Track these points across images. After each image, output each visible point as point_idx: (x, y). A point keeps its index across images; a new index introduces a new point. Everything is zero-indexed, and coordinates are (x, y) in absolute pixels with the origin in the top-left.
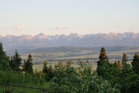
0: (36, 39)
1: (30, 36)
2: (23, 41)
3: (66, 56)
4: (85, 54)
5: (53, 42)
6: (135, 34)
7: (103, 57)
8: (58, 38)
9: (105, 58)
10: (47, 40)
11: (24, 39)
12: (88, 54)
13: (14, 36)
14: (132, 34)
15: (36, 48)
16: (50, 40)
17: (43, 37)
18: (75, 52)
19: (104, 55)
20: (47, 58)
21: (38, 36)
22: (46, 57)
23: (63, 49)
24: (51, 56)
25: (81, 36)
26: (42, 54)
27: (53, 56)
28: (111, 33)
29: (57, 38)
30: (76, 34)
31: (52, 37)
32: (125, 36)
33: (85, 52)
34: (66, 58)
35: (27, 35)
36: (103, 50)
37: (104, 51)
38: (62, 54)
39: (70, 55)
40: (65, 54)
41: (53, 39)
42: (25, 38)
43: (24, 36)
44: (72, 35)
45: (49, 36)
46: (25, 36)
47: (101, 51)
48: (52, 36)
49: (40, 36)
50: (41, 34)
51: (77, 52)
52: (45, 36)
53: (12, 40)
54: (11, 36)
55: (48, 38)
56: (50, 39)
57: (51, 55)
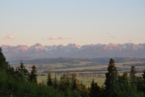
0: (33, 50)
1: (26, 46)
2: (18, 52)
3: (63, 68)
4: (84, 66)
5: (50, 53)
6: (135, 45)
7: (111, 69)
8: (56, 49)
9: (114, 70)
10: (43, 51)
11: (20, 49)
12: (87, 65)
13: (9, 47)
14: (132, 45)
15: (32, 59)
16: (47, 50)
17: (39, 47)
18: (73, 63)
19: (113, 67)
20: (44, 70)
21: (34, 46)
22: (43, 68)
23: (61, 60)
24: (48, 68)
25: (79, 46)
26: (39, 66)
27: (50, 68)
28: (110, 44)
29: (54, 49)
30: (74, 45)
31: (49, 47)
32: (125, 47)
33: (84, 63)
34: (64, 70)
35: (23, 45)
36: (112, 61)
37: (113, 63)
38: (59, 65)
39: (68, 67)
40: (62, 66)
41: (51, 49)
42: (21, 48)
44: (70, 45)
45: (46, 46)
46: (21, 46)
47: (110, 63)
49: (37, 46)
50: (38, 45)
51: (76, 63)
52: (42, 46)
53: (7, 51)
54: (6, 46)
55: (45, 48)
56: (47, 49)
57: (48, 67)
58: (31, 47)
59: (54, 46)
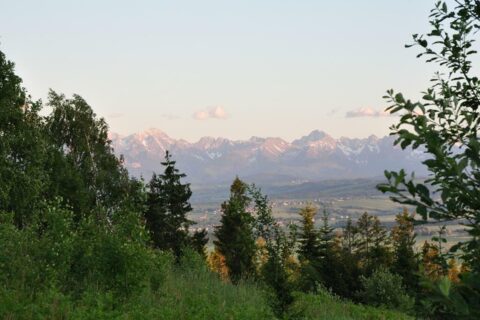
0: (300, 152)
1: (278, 140)
2: (254, 159)
5: (357, 162)
8: (377, 147)
10: (337, 156)
11: (259, 150)
13: (226, 143)
15: (299, 183)
16: (348, 154)
17: (322, 143)
20: (337, 218)
21: (305, 139)
22: (335, 212)
24: (349, 211)
26: (322, 204)
27: (358, 211)
29: (371, 148)
31: (353, 143)
35: (268, 138)
41: (360, 150)
42: (261, 147)
43: (259, 140)
45: (344, 141)
46: (264, 140)
48: (356, 140)
49: (315, 140)
50: (317, 135)
52: (330, 139)
53: (219, 156)
54: (214, 141)
55: (342, 147)
56: (347, 151)
57: (351, 207)
58: (296, 142)
59: (372, 138)
